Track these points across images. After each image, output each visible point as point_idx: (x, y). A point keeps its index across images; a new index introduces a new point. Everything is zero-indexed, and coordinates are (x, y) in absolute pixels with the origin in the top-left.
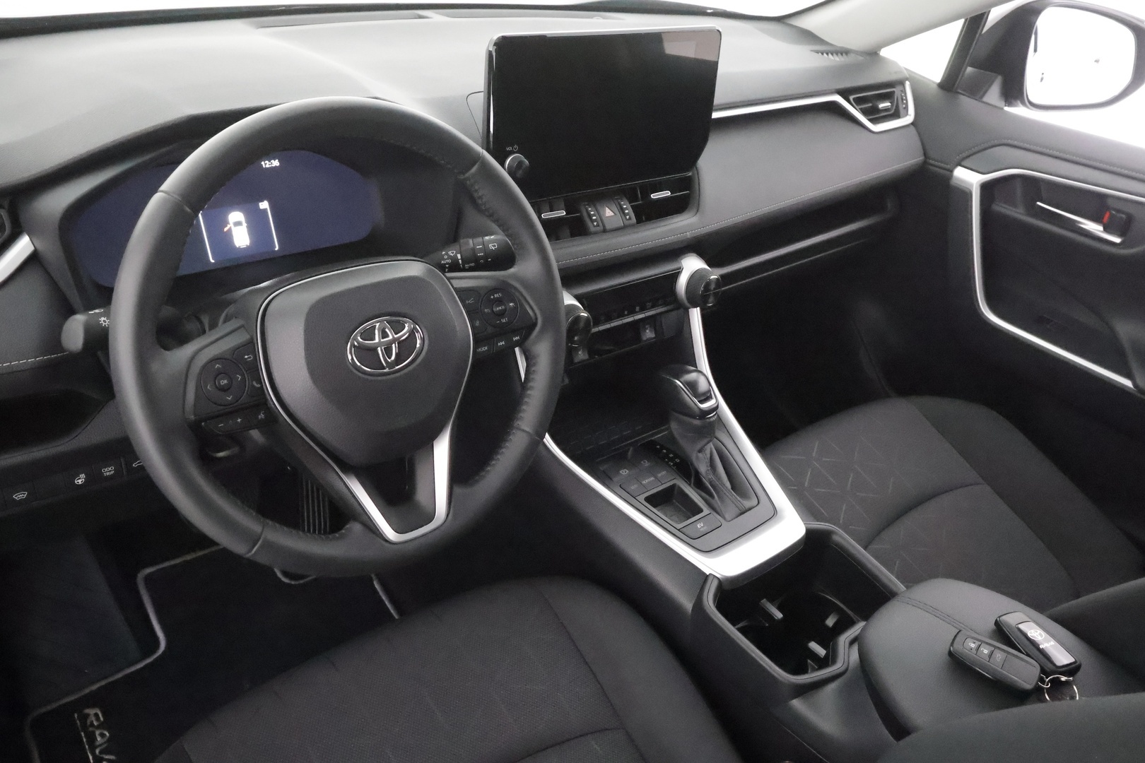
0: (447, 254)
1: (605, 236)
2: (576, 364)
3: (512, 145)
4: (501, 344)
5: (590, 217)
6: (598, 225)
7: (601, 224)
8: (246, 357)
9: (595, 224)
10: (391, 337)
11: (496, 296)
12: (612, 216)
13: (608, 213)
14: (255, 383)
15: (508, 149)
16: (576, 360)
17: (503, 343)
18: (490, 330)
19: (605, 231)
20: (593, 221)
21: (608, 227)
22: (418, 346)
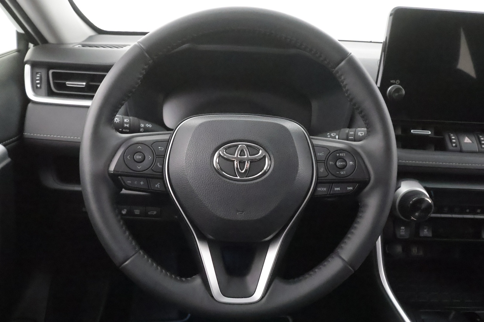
0: (330, 135)
1: (459, 154)
2: (421, 237)
3: (396, 80)
4: (337, 189)
5: (451, 139)
6: (456, 146)
7: (458, 146)
8: (160, 148)
9: (454, 145)
10: (246, 157)
11: (341, 154)
12: (470, 143)
13: (467, 140)
14: (158, 165)
15: (392, 81)
16: (422, 235)
17: (339, 189)
18: (330, 177)
19: (461, 151)
20: (452, 143)
21: (464, 149)
22: (265, 168)
